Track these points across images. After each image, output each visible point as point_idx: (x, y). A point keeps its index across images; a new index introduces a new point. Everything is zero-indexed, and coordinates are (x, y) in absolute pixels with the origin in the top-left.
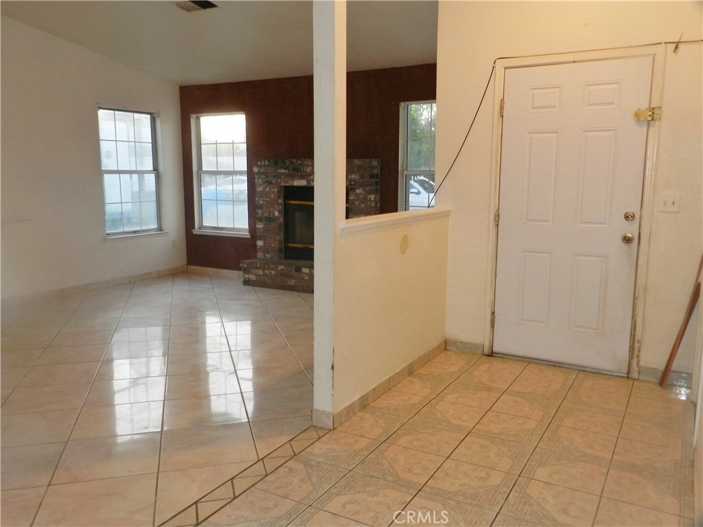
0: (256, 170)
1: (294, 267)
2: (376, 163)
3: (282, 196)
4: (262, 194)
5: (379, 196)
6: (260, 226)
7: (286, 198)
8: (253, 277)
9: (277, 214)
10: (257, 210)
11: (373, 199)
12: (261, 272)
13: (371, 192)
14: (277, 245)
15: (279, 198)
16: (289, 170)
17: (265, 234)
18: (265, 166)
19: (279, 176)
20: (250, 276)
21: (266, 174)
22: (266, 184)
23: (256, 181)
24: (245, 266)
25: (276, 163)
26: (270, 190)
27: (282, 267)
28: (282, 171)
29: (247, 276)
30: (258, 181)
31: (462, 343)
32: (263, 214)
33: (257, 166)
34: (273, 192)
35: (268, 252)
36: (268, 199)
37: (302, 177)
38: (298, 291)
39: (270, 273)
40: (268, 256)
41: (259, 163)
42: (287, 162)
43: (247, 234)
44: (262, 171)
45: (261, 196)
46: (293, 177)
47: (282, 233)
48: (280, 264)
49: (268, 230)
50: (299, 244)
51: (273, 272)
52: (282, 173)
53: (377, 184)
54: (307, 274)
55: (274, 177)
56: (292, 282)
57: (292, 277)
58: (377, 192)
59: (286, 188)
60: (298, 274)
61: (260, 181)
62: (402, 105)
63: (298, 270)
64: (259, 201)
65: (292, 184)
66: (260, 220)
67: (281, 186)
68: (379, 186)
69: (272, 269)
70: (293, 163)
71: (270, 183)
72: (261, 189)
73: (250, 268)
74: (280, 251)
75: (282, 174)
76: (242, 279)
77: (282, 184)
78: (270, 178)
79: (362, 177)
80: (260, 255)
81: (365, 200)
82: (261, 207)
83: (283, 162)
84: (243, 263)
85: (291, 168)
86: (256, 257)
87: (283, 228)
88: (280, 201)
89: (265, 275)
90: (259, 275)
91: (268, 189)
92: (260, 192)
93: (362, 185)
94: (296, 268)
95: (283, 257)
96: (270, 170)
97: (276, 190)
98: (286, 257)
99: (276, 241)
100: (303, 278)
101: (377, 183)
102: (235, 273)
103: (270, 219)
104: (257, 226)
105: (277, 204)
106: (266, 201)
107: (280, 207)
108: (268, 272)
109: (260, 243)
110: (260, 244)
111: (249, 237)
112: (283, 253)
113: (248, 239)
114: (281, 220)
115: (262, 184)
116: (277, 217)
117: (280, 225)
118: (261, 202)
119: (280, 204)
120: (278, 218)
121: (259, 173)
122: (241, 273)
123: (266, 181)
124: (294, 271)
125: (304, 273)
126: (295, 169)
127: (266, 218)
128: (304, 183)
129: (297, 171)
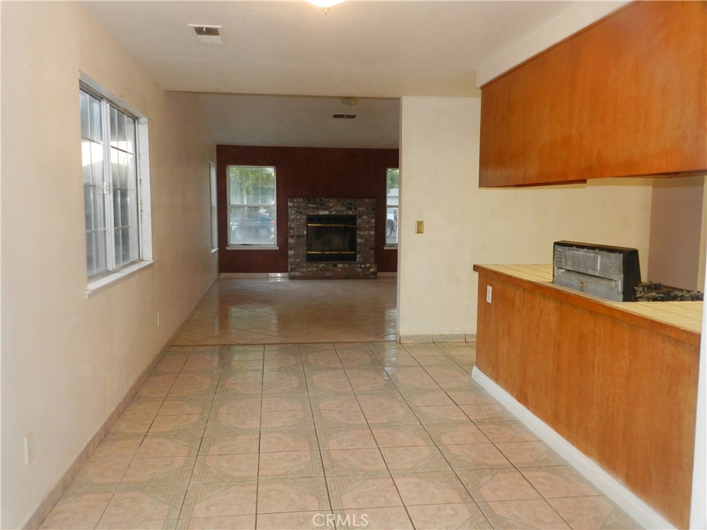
2: (374, 201)
4: (293, 220)
6: (292, 241)
8: (298, 273)
10: (289, 231)
12: (305, 270)
13: (372, 218)
14: (303, 253)
15: (304, 222)
16: (317, 205)
17: (295, 246)
18: (299, 202)
19: (308, 208)
20: (296, 273)
21: (298, 208)
22: (298, 214)
23: (289, 211)
24: (293, 266)
25: (309, 200)
26: (300, 217)
27: (323, 265)
28: (312, 205)
29: (293, 273)
30: (291, 212)
32: (294, 233)
33: (293, 202)
34: (303, 219)
35: (298, 258)
36: (298, 223)
37: (325, 209)
38: (334, 279)
39: (312, 270)
41: (295, 200)
42: (318, 200)
43: (274, 247)
44: (296, 205)
45: (293, 221)
46: (318, 209)
49: (298, 243)
50: (316, 251)
51: (315, 269)
53: (375, 213)
54: (341, 268)
55: (305, 209)
56: (329, 274)
57: (329, 271)
59: (312, 216)
61: (293, 212)
62: (389, 170)
63: (335, 266)
64: (291, 225)
65: (317, 214)
66: (292, 237)
67: (309, 215)
68: (376, 215)
69: (315, 267)
70: (322, 201)
71: (301, 213)
72: (293, 217)
73: (297, 268)
74: (304, 256)
75: (310, 207)
77: (310, 213)
78: (301, 210)
79: (367, 209)
80: (291, 260)
81: (368, 222)
82: (293, 229)
83: (314, 200)
85: (319, 204)
86: (288, 262)
87: (306, 242)
88: (305, 224)
89: (308, 271)
90: (304, 272)
93: (367, 214)
94: (333, 265)
96: (303, 205)
97: (305, 217)
99: (304, 250)
100: (337, 271)
103: (299, 236)
104: (289, 241)
106: (297, 225)
107: (307, 228)
108: (310, 269)
109: (291, 252)
111: (278, 249)
113: (276, 250)
115: (295, 214)
118: (293, 226)
119: (306, 226)
120: (305, 235)
121: (293, 207)
124: (331, 267)
125: (339, 267)
126: (321, 204)
128: (326, 213)
129: (323, 206)
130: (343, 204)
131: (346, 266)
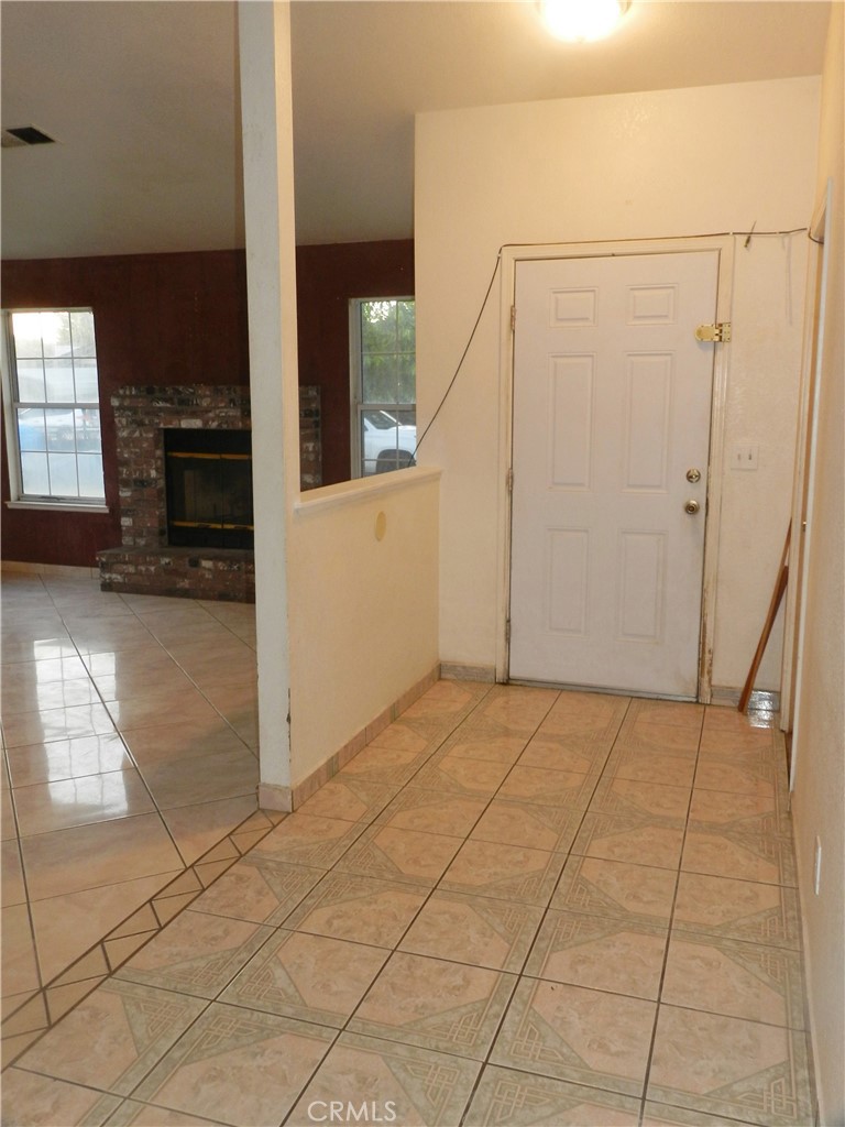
0: (115, 402)
1: (187, 559)
2: (315, 393)
3: (161, 445)
4: (127, 442)
5: (320, 444)
6: (125, 493)
7: (167, 449)
8: (119, 577)
9: (153, 474)
10: (120, 469)
11: (311, 449)
12: (131, 569)
13: (307, 438)
14: (156, 525)
15: (157, 447)
16: (172, 403)
17: (135, 507)
18: (131, 396)
19: (156, 412)
20: (114, 576)
21: (134, 410)
22: (134, 426)
23: (116, 420)
24: (104, 560)
25: (150, 391)
26: (141, 435)
27: (167, 560)
28: (161, 404)
29: (107, 576)
30: (121, 420)
31: (464, 667)
32: (130, 473)
33: (118, 396)
34: (147, 439)
35: (141, 536)
36: (137, 450)
37: (194, 415)
38: (195, 597)
39: (147, 569)
40: (142, 542)
41: (121, 392)
42: (170, 391)
43: (103, 508)
44: (126, 404)
45: (127, 446)
46: (178, 414)
47: (163, 504)
48: (164, 555)
49: (139, 500)
50: (191, 521)
51: (152, 568)
52: (160, 408)
53: (317, 426)
54: (209, 570)
55: (147, 414)
56: (185, 584)
57: (184, 575)
58: (317, 436)
59: (167, 431)
60: (194, 569)
61: (124, 421)
62: (353, 302)
63: (195, 563)
64: (122, 453)
65: (177, 427)
66: (126, 483)
67: (159, 429)
68: (319, 430)
69: (150, 563)
70: (180, 393)
71: (140, 424)
72: (125, 434)
73: (114, 563)
74: (162, 533)
76: (99, 582)
77: (162, 426)
78: (140, 416)
80: (127, 540)
82: (126, 463)
83: (163, 390)
84: (102, 555)
85: (176, 400)
86: (120, 545)
87: (164, 496)
88: (159, 453)
89: (139, 573)
90: (128, 574)
91: (137, 434)
92: (124, 439)
94: (190, 561)
95: (166, 543)
96: (141, 403)
97: (151, 435)
98: (172, 543)
99: (153, 518)
100: (203, 576)
101: (317, 424)
102: (84, 571)
103: (142, 483)
104: (120, 493)
105: (154, 457)
106: (136, 453)
107: (159, 462)
108: (143, 568)
109: (126, 522)
110: (126, 524)
111: (107, 511)
112: (166, 536)
113: (105, 515)
114: (162, 483)
115: (127, 426)
116: (154, 479)
117: (160, 491)
118: (126, 456)
119: (159, 458)
120: (156, 480)
121: (121, 408)
122: (98, 570)
123: (134, 421)
124: (188, 567)
125: (204, 568)
126: (182, 402)
127: (136, 481)
128: (196, 424)
129: (185, 406)
130: (232, 401)
131: (221, 565)
